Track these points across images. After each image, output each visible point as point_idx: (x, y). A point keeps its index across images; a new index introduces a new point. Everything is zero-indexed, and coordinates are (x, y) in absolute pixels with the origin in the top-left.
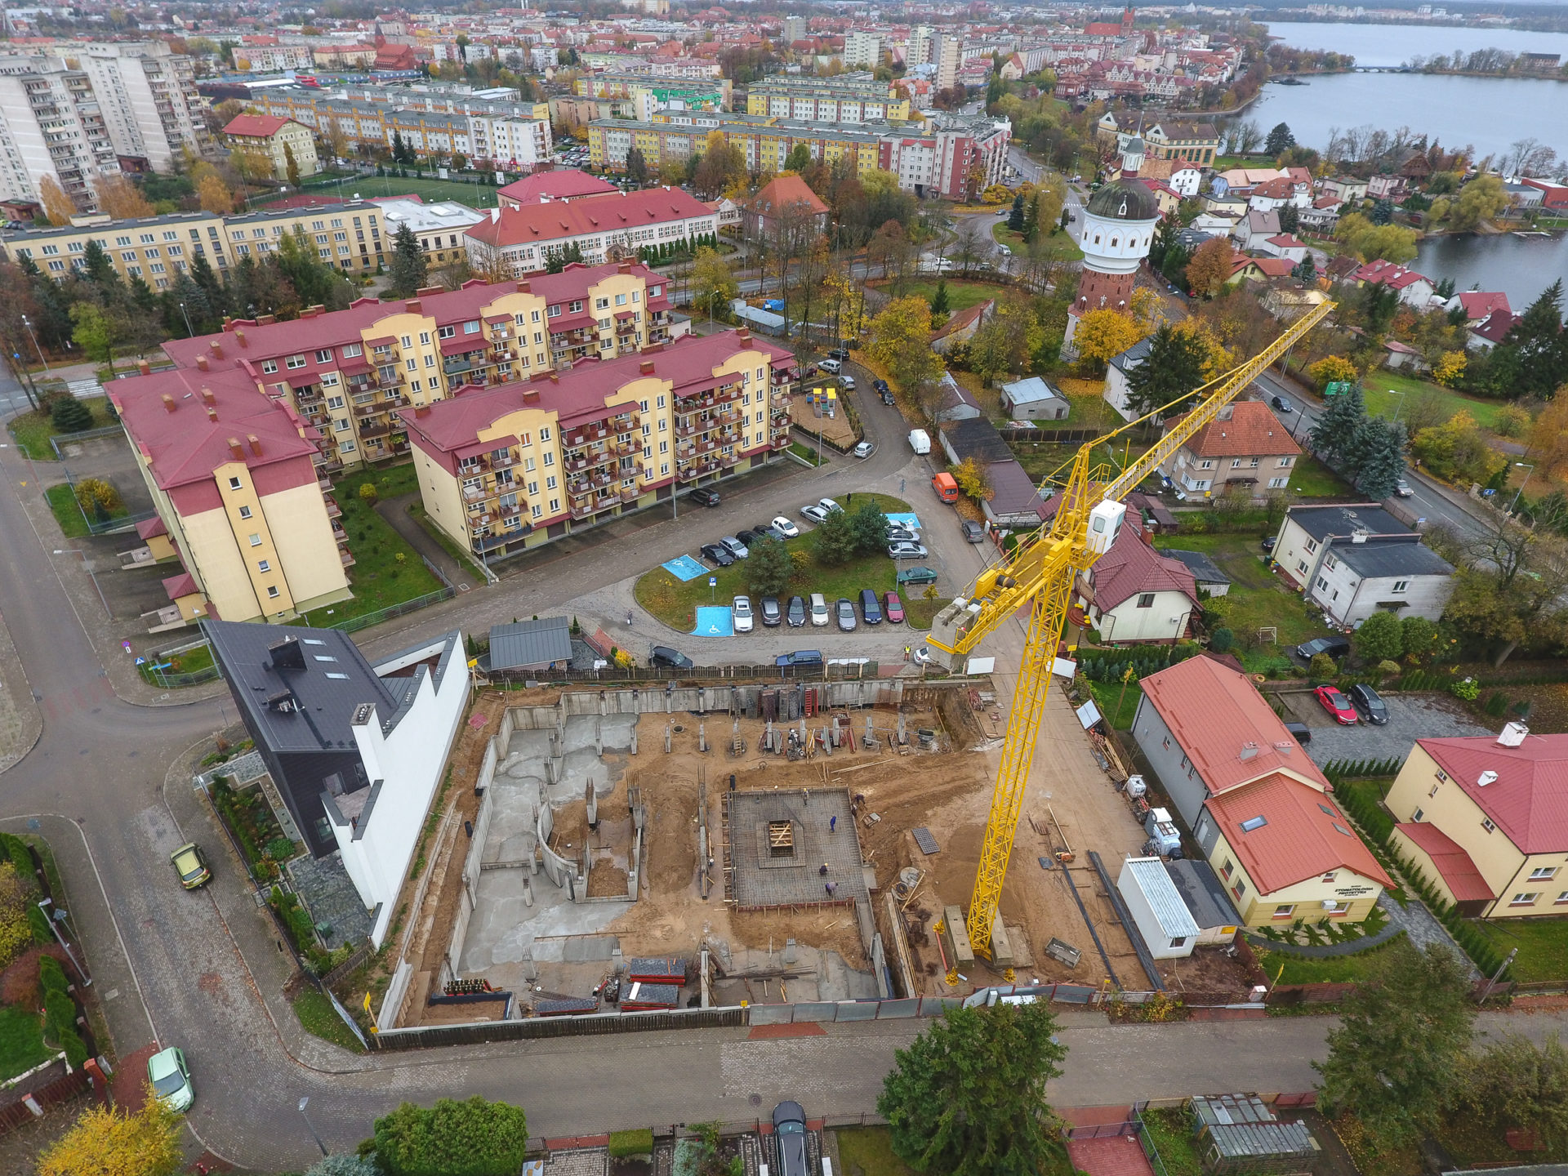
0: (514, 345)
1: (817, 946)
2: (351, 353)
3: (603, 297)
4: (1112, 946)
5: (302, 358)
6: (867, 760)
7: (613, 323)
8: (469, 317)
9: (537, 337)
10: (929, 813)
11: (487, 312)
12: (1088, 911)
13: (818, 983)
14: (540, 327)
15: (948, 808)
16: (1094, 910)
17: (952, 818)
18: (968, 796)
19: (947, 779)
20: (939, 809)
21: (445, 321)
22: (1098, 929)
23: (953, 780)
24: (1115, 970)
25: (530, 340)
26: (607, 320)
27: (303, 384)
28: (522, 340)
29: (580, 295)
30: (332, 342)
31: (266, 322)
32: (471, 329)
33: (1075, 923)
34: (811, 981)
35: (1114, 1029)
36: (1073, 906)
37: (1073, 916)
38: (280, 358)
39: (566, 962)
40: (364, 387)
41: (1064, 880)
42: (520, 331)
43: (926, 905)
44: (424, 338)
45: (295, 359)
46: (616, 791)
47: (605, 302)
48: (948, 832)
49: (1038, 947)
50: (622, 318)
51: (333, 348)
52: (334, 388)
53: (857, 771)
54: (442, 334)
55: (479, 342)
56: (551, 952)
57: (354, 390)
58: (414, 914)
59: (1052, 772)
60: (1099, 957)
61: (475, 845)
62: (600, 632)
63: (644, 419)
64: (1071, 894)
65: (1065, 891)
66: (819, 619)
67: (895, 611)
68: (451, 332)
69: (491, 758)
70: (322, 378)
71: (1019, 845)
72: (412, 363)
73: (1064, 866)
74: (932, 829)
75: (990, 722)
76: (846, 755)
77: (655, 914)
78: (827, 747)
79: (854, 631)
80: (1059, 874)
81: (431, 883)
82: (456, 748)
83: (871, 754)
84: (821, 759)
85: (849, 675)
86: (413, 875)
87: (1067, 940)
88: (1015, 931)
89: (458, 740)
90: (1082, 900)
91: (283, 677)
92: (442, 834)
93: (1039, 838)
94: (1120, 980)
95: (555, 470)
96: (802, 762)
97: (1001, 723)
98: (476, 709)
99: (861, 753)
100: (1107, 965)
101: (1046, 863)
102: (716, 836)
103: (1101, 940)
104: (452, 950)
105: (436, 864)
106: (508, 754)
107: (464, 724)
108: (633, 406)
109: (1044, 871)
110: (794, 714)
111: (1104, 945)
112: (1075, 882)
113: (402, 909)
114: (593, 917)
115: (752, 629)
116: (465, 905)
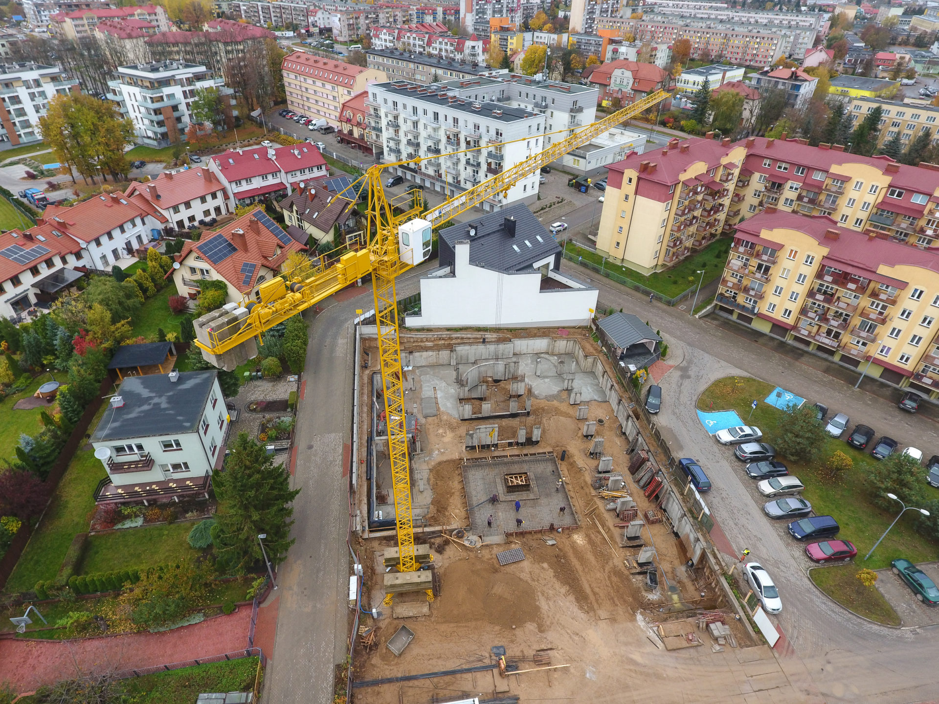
1: (432, 503)
2: (818, 176)
4: (411, 692)
5: (788, 166)
6: (612, 537)
10: (545, 565)
12: (447, 678)
15: (554, 580)
16: (448, 684)
17: (543, 582)
18: (571, 598)
19: (597, 590)
20: (551, 573)
22: (427, 683)
23: (595, 594)
24: (386, 687)
27: (778, 181)
30: (810, 164)
31: (801, 142)
32: (918, 200)
33: (433, 662)
35: (332, 666)
36: (451, 665)
37: (440, 662)
38: (776, 160)
39: (422, 399)
40: (807, 200)
41: (479, 664)
43: (451, 551)
44: (873, 189)
45: (784, 165)
46: (538, 401)
48: (525, 576)
49: (409, 625)
51: (809, 168)
52: (791, 192)
53: (599, 532)
54: (892, 193)
55: (916, 213)
56: (427, 393)
57: (801, 198)
58: (430, 335)
59: (626, 688)
60: (399, 675)
61: (474, 347)
62: (671, 367)
63: (907, 302)
64: (465, 667)
65: (469, 662)
66: (765, 486)
67: (822, 549)
68: (899, 195)
69: (540, 344)
70: (789, 184)
71: (519, 632)
72: (852, 202)
73: (494, 666)
74: (526, 564)
75: (682, 632)
76: (611, 520)
77: (452, 428)
78: (611, 506)
79: (767, 515)
80: (487, 662)
81: (451, 339)
82: (539, 329)
83: (618, 540)
84: (600, 503)
85: (693, 510)
86: (448, 329)
87: (416, 650)
88: (425, 610)
89: (544, 328)
90: (458, 676)
91: (498, 231)
92: (478, 335)
93: (530, 653)
94: (376, 688)
95: (802, 290)
96: (593, 493)
97: (685, 644)
98: (572, 330)
99: (616, 532)
100: (390, 681)
101: (499, 651)
102: (515, 451)
103: (416, 683)
104: (417, 354)
105: (462, 338)
106: (553, 355)
107: (558, 328)
108: (902, 285)
109: (489, 648)
110: (642, 483)
111: (411, 683)
112: (479, 675)
113: (429, 330)
114: (449, 405)
115: (725, 444)
116: (445, 354)
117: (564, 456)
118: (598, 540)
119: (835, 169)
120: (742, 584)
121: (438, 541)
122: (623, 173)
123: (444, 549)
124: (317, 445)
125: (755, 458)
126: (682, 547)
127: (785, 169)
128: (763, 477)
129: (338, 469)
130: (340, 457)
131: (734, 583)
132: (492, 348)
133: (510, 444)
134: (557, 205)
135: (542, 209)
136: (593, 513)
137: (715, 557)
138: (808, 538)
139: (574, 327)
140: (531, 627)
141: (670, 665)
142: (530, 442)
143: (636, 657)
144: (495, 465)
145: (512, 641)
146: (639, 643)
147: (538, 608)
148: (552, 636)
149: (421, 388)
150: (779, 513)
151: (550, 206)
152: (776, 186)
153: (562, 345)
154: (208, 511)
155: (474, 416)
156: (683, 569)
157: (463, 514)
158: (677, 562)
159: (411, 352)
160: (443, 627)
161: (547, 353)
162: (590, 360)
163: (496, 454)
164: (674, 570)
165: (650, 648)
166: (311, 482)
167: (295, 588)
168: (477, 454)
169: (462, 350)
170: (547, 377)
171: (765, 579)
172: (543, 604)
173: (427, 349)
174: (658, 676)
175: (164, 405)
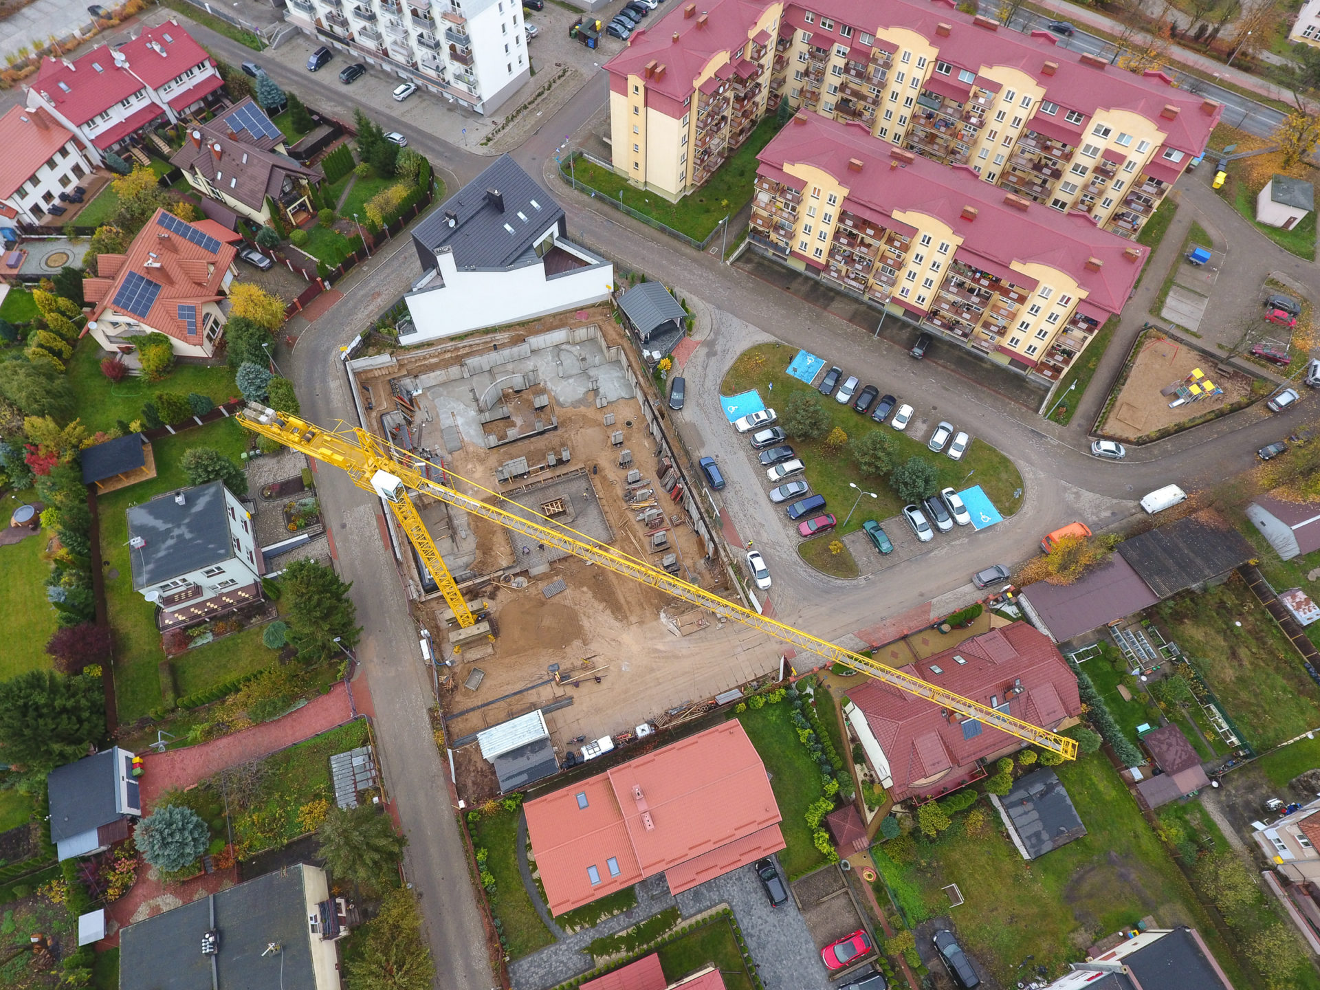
0: (991, 117)
1: (477, 548)
2: (865, 40)
3: (1107, 125)
4: (491, 713)
5: (832, 23)
6: (642, 547)
7: (1098, 160)
8: (969, 66)
9: (1017, 121)
10: (585, 589)
11: (984, 72)
12: (517, 697)
13: (452, 554)
14: (1024, 114)
15: (593, 600)
16: (519, 701)
17: (584, 604)
18: (608, 612)
19: (629, 599)
20: (590, 595)
21: (949, 58)
22: (502, 704)
23: (628, 603)
24: (471, 713)
25: (1009, 119)
26: (1096, 150)
28: (1001, 115)
29: (1083, 109)
30: (858, 25)
32: (965, 77)
33: (505, 688)
34: (453, 549)
35: (425, 711)
36: (518, 687)
37: (509, 687)
38: (819, 15)
39: (442, 431)
40: (853, 72)
41: (540, 681)
42: (1002, 105)
43: (501, 596)
44: (921, 63)
45: (828, 22)
46: (564, 410)
47: (1107, 132)
48: (568, 603)
49: (480, 665)
50: (1115, 158)
51: (856, 29)
52: (838, 58)
53: (632, 543)
54: (940, 68)
55: (962, 94)
56: (445, 421)
57: (847, 70)
58: (432, 350)
59: (652, 670)
60: (480, 704)
61: (486, 357)
62: (698, 343)
63: (917, 248)
64: (529, 686)
65: (531, 682)
66: (773, 474)
67: (808, 527)
68: (948, 70)
69: (559, 336)
70: (836, 46)
71: (568, 650)
72: (901, 77)
73: (551, 680)
74: (568, 592)
75: (695, 620)
76: (641, 531)
77: (482, 461)
78: (641, 516)
79: (771, 501)
80: (546, 678)
81: (458, 349)
82: (554, 316)
83: (648, 548)
84: (630, 515)
85: (709, 510)
86: (453, 338)
87: (488, 683)
88: (490, 650)
89: (561, 313)
90: (525, 693)
91: (483, 208)
92: (487, 338)
93: (578, 663)
94: (464, 717)
96: (625, 505)
97: (696, 628)
98: (591, 311)
99: (646, 540)
100: (473, 709)
101: (554, 668)
102: (548, 474)
103: (494, 705)
104: (423, 377)
105: (470, 346)
106: (575, 344)
107: (576, 310)
108: (913, 231)
109: (546, 667)
110: (668, 487)
111: (490, 707)
112: (541, 689)
113: (429, 344)
114: (472, 432)
115: (743, 433)
116: (454, 371)
117: (596, 470)
118: (631, 551)
119: (883, 33)
120: (743, 570)
121: (489, 589)
122: (627, 79)
123: (495, 595)
124: (349, 522)
125: (768, 444)
126: (702, 544)
127: (830, 26)
128: (772, 464)
129: (378, 543)
130: (377, 531)
131: (738, 570)
132: (506, 352)
133: (542, 469)
134: (558, 82)
135: (539, 95)
136: (625, 525)
137: (725, 550)
138: (801, 518)
139: (593, 306)
140: (577, 643)
141: (685, 647)
142: (560, 462)
143: (660, 647)
144: (530, 493)
145: (564, 658)
146: (662, 636)
147: (581, 627)
148: (594, 646)
149: (438, 416)
150: (780, 498)
151: (550, 86)
152: (820, 49)
153: (582, 333)
154: (270, 613)
155: (500, 443)
156: (702, 561)
157: (508, 550)
159: (416, 377)
160: (507, 661)
161: (568, 343)
162: (613, 350)
163: (530, 481)
165: (670, 638)
166: (357, 563)
167: (375, 659)
168: (511, 486)
169: (472, 362)
170: (570, 377)
171: (759, 564)
172: (586, 623)
173: (431, 368)
174: (676, 657)
175: (188, 536)
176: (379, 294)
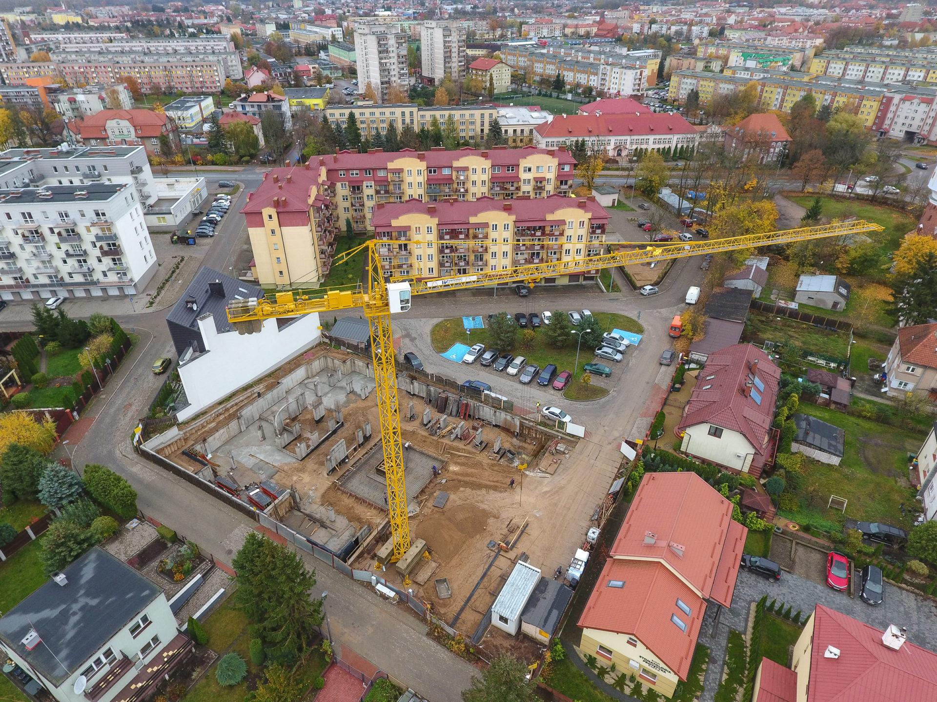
0: (469, 185)
1: (350, 521)
2: (381, 174)
3: (529, 165)
4: (477, 604)
5: (358, 172)
6: (469, 453)
7: (533, 183)
8: (446, 165)
9: (484, 182)
10: (462, 489)
11: (456, 164)
12: (485, 579)
13: (333, 536)
14: (486, 177)
15: (474, 492)
16: (489, 581)
17: (471, 497)
18: (492, 492)
19: (495, 479)
20: (468, 490)
21: (433, 165)
22: (480, 591)
23: (497, 482)
25: (479, 183)
26: (529, 180)
27: (356, 185)
28: (474, 183)
29: (513, 163)
30: (373, 166)
31: (353, 152)
32: (446, 172)
33: (470, 580)
34: (331, 533)
35: (424, 638)
36: (480, 572)
37: (473, 577)
38: (347, 170)
39: (251, 469)
40: (382, 192)
41: (491, 559)
42: (473, 177)
44: (419, 172)
45: (355, 172)
47: (530, 170)
48: (459, 502)
49: (436, 579)
50: (539, 181)
51: (373, 169)
52: (368, 190)
53: (460, 456)
54: (430, 172)
55: (449, 180)
56: (249, 462)
57: (378, 192)
58: (207, 417)
59: (556, 505)
60: (463, 603)
61: (255, 404)
62: (400, 338)
63: (493, 235)
64: (486, 567)
65: (485, 563)
66: (512, 370)
67: (559, 382)
68: (435, 172)
69: (300, 373)
70: (365, 184)
71: (489, 528)
72: (410, 184)
73: (499, 552)
74: (452, 497)
75: (550, 462)
76: (460, 445)
77: (302, 470)
78: (453, 436)
79: (524, 384)
80: (493, 554)
81: (227, 410)
82: (289, 363)
83: (474, 451)
84: (445, 441)
85: (496, 404)
86: (220, 403)
87: (455, 586)
88: (434, 565)
89: (293, 360)
90: (489, 573)
92: (248, 393)
93: (505, 531)
94: (460, 621)
95: (433, 251)
96: (435, 438)
97: (556, 466)
98: (313, 351)
99: (469, 448)
100: (462, 610)
101: (492, 545)
102: (362, 452)
103: (474, 597)
104: (210, 439)
105: (236, 404)
106: (313, 376)
107: (302, 354)
108: (486, 225)
109: (486, 548)
110: (454, 413)
111: (473, 600)
112: (496, 563)
113: (203, 413)
114: (278, 458)
115: (472, 363)
116: (234, 424)
118: (463, 460)
119: (390, 166)
120: (548, 422)
122: (261, 214)
124: (231, 546)
125: (494, 360)
126: (506, 429)
127: (357, 174)
128: (506, 367)
131: (545, 425)
132: (269, 396)
133: (355, 449)
134: (182, 264)
135: (173, 272)
136: (447, 450)
137: (526, 420)
138: (550, 381)
139: (312, 348)
140: (491, 521)
141: (560, 480)
142: (367, 439)
143: (546, 489)
144: (358, 470)
145: (492, 535)
146: (540, 483)
147: (484, 510)
148: (504, 515)
149: (238, 462)
150: (529, 378)
151: (178, 268)
152: (356, 188)
153: (317, 365)
154: (208, 658)
155: (309, 451)
156: (515, 440)
157: (374, 512)
158: (509, 439)
159: (204, 440)
160: (453, 563)
161: (308, 378)
162: (348, 362)
163: (352, 462)
164: (511, 443)
165: (546, 481)
167: (345, 630)
168: (340, 472)
169: (246, 412)
170: (327, 393)
171: (557, 411)
172: (483, 506)
173: (216, 429)
174: (561, 488)
175: (94, 602)
176: (130, 405)
